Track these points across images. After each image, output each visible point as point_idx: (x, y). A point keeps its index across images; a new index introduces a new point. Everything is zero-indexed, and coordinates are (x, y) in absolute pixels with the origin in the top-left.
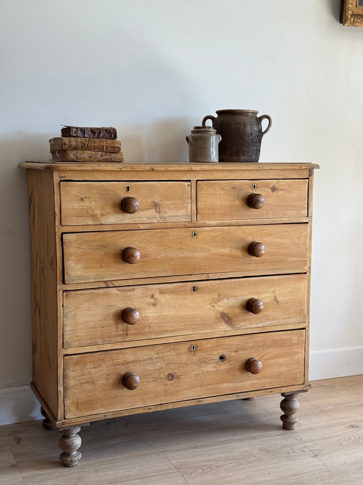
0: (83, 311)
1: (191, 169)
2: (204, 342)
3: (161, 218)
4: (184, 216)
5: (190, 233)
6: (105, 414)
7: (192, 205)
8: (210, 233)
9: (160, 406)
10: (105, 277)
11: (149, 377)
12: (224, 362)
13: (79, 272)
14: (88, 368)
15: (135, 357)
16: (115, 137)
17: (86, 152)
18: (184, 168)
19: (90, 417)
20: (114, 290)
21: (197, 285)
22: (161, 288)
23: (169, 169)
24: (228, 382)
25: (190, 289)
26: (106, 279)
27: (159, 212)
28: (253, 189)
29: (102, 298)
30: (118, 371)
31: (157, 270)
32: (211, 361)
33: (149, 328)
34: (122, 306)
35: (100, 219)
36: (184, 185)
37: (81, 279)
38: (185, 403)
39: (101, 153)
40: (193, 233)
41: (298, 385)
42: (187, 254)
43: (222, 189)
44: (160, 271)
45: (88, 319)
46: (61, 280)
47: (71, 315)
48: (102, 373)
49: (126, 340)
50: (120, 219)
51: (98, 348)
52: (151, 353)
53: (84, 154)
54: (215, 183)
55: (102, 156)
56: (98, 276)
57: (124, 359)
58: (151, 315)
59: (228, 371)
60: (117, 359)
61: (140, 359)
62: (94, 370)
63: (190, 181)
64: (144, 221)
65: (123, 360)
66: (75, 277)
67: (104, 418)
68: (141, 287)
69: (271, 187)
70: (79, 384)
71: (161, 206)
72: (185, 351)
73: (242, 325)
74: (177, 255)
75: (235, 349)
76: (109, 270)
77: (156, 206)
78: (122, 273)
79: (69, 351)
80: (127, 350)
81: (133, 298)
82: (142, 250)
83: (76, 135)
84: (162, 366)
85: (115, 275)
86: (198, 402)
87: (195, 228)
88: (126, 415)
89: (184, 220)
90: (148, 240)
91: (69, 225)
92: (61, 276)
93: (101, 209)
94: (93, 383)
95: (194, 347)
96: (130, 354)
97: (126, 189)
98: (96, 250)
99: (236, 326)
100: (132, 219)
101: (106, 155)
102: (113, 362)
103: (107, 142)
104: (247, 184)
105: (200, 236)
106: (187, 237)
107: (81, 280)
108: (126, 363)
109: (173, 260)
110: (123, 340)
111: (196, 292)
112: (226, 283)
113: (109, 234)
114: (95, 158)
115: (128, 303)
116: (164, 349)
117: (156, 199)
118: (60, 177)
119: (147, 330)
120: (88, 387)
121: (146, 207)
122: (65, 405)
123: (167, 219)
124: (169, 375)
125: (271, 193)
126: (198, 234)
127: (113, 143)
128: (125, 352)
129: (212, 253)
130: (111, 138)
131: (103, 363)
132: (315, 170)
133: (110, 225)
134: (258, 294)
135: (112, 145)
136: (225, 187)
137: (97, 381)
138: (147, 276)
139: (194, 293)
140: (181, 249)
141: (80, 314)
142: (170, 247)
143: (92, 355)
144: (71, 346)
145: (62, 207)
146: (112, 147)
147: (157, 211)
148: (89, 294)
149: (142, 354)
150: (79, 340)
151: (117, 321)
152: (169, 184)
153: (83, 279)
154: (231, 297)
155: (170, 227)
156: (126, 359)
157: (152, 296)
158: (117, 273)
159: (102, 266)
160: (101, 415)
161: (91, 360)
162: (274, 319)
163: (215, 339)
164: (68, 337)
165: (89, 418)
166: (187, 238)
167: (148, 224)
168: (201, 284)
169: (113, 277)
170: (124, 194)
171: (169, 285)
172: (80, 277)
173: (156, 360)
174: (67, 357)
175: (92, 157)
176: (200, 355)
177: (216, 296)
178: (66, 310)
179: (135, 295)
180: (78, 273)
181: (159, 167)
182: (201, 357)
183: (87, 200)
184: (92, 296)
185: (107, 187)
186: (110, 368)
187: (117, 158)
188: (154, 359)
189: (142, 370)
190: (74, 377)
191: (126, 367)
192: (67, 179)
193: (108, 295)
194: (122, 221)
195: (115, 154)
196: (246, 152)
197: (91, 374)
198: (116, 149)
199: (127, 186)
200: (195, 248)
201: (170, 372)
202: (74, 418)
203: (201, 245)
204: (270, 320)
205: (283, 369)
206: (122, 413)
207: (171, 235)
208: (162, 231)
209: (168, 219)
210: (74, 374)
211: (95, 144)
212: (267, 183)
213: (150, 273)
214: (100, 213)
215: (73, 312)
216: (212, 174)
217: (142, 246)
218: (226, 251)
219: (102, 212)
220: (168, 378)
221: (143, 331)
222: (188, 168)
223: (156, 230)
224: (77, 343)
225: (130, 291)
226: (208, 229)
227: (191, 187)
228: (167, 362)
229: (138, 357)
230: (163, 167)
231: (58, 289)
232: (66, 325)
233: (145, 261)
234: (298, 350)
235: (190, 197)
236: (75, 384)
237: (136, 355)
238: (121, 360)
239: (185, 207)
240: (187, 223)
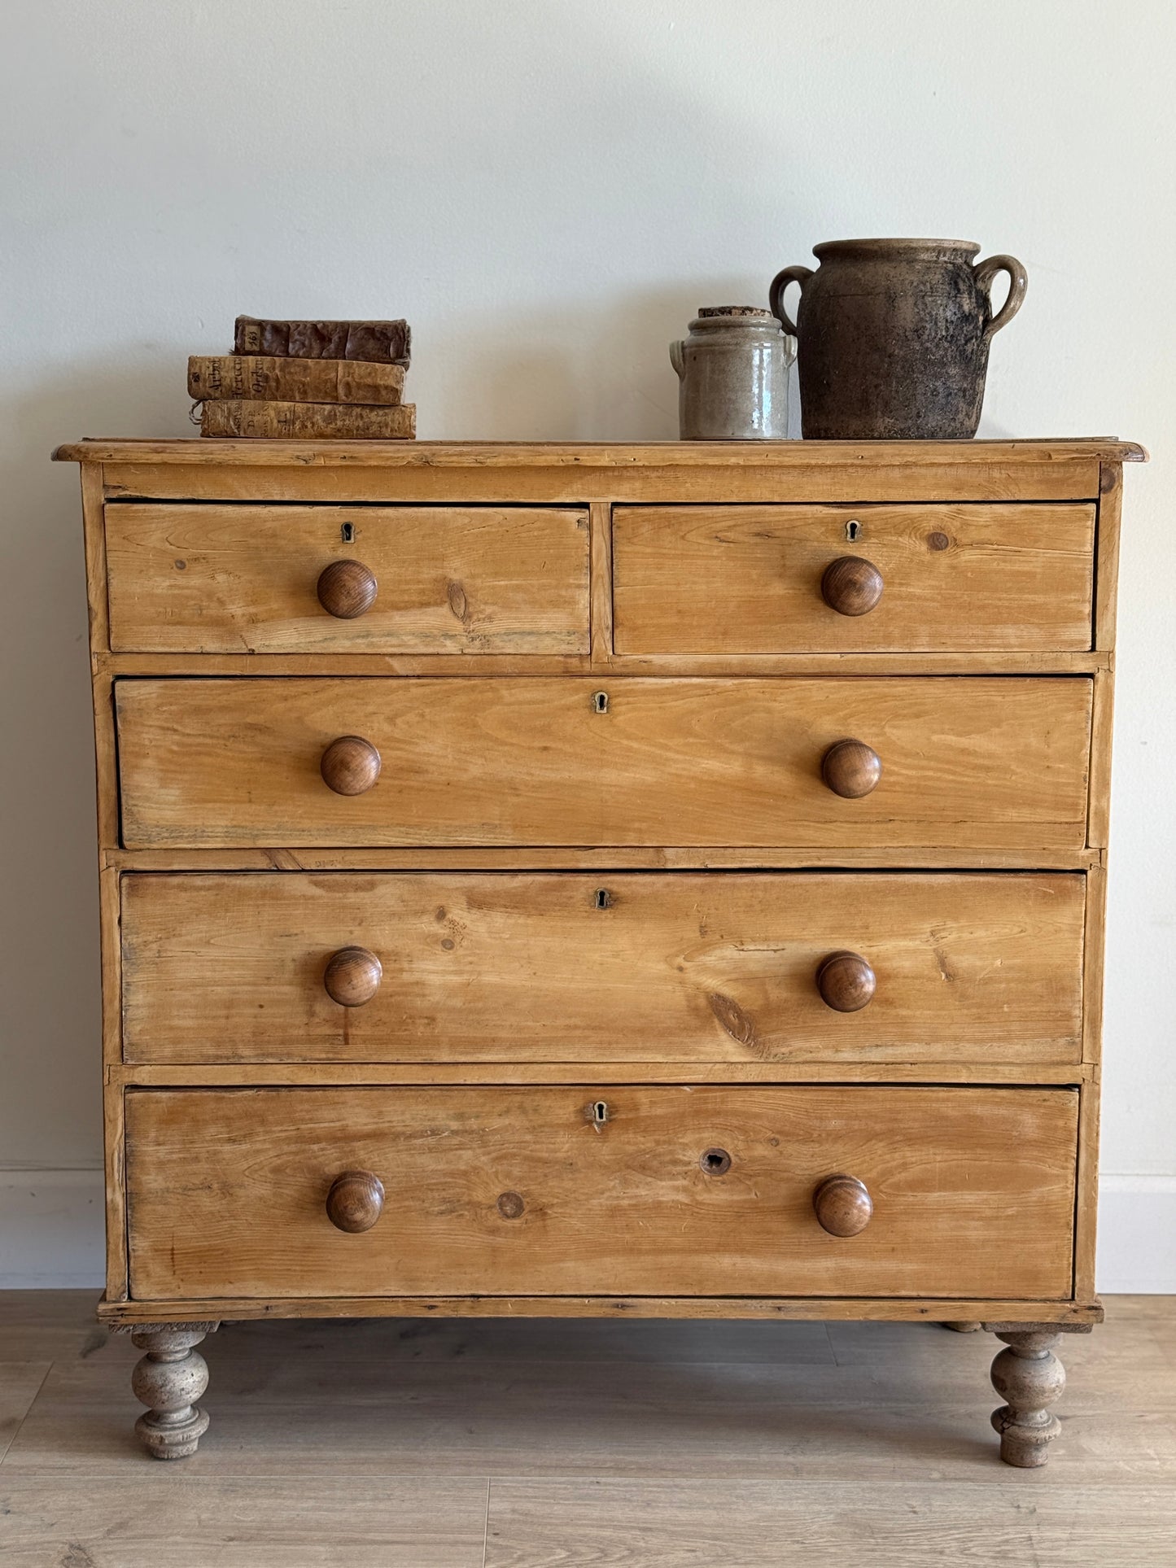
0: (189, 944)
1: (576, 463)
2: (642, 1096)
3: (473, 639)
4: (560, 633)
5: (581, 695)
6: (266, 1303)
7: (595, 594)
8: (665, 698)
9: (467, 1303)
10: (264, 835)
11: (429, 1195)
12: (725, 1177)
13: (169, 812)
14: (208, 1138)
15: (376, 1120)
17: (273, 403)
18: (549, 458)
19: (212, 1305)
20: (299, 885)
21: (615, 888)
22: (474, 888)
23: (489, 462)
24: (741, 1250)
25: (585, 900)
26: (268, 841)
27: (466, 617)
28: (849, 540)
29: (258, 906)
30: (315, 1162)
31: (457, 823)
32: (673, 1169)
33: (429, 1024)
34: (328, 938)
35: (244, 634)
36: (564, 522)
37: (177, 837)
38: (565, 1304)
39: (328, 407)
40: (593, 695)
41: (1045, 1300)
42: (570, 772)
43: (717, 537)
44: (466, 827)
45: (209, 974)
46: (113, 834)
47: (147, 954)
48: (258, 1161)
49: (345, 1057)
50: (319, 637)
51: (242, 1077)
52: (440, 1115)
53: (266, 413)
54: (687, 515)
55: (330, 418)
56: (240, 831)
57: (338, 1124)
58: (435, 980)
59: (741, 1211)
60: (311, 1120)
61: (393, 1130)
62: (227, 1147)
63: (585, 506)
64: (408, 646)
65: (332, 1124)
66: (157, 826)
67: (265, 1314)
68: (399, 880)
69: (926, 533)
70: (177, 1188)
71: (472, 597)
72: (568, 1119)
73: (800, 1049)
74: (532, 775)
75: (770, 1134)
76: (276, 812)
77: (452, 593)
78: (327, 824)
79: (143, 1076)
80: (349, 1094)
81: (368, 915)
82: (398, 749)
83: (256, 348)
84: (479, 1164)
85: (298, 830)
86: (616, 1309)
87: (603, 681)
88: (342, 1315)
89: (564, 648)
90: (423, 716)
91: (135, 650)
92: (113, 821)
93: (250, 599)
94: (226, 1190)
95: (601, 1107)
96: (357, 1110)
97: (338, 531)
98: (232, 739)
99: (774, 1050)
100: (363, 637)
101: (346, 415)
102: (295, 1127)
103: (352, 371)
104: (821, 522)
105: (621, 708)
106: (568, 709)
107: (179, 840)
108: (344, 1137)
109: (514, 789)
110: (331, 1056)
111: (610, 913)
112: (734, 886)
113: (279, 688)
114: (306, 427)
115: (351, 932)
116: (484, 1105)
117: (455, 570)
118: (104, 486)
119: (422, 1029)
120: (208, 1203)
121: (414, 598)
122: (132, 1254)
123: (497, 642)
124: (505, 1199)
125: (927, 557)
126: (615, 701)
127: (374, 375)
128: (340, 1099)
129: (669, 774)
130: (384, 355)
131: (260, 1129)
132: (1129, 468)
133: (283, 657)
134: (866, 934)
135: (369, 381)
136: (730, 528)
137: (241, 1186)
138: (416, 843)
139: (603, 916)
140: (545, 753)
141: (179, 954)
142: (502, 744)
143: (223, 1098)
144: (149, 1060)
145: (111, 589)
146: (369, 386)
147: (456, 612)
148: (209, 888)
149: (403, 1113)
150: (176, 1042)
151: (310, 989)
152: (502, 518)
153: (187, 837)
154: (753, 940)
155: (509, 669)
156: (344, 1123)
157: (441, 914)
158: (306, 824)
159: (251, 796)
160: (252, 1305)
161: (220, 1113)
162: (935, 1039)
163: (685, 1088)
164: (138, 1028)
165: (210, 1309)
166: (570, 713)
167: (424, 659)
168: (630, 883)
169: (291, 835)
170: (334, 549)
171: (505, 879)
172: (175, 831)
173: (456, 1140)
174: (137, 1095)
175: (294, 423)
176: (622, 1142)
177: (690, 930)
178: (129, 937)
179: (376, 906)
180: (169, 815)
181: (451, 455)
182: (630, 1149)
183: (198, 568)
184: (219, 897)
185: (268, 525)
186: (286, 1148)
188: (446, 1134)
189: (401, 1169)
190: (161, 1165)
191: (345, 1152)
192: (128, 493)
193: (277, 899)
194: (325, 645)
195: (381, 413)
198: (384, 393)
199: (343, 520)
200: (603, 751)
201: (511, 1186)
202: (161, 1300)
203: (625, 743)
204: (919, 1041)
205: (976, 1232)
206: (327, 1308)
207: (508, 699)
208: (475, 686)
209: (501, 644)
210: (162, 1152)
211: (306, 377)
212: (910, 517)
213: (428, 833)
214: (243, 615)
215: (154, 946)
216: (673, 480)
217: (398, 734)
218: (732, 768)
219: (252, 610)
220: (501, 1209)
221: (406, 1033)
222: (564, 458)
223: (450, 680)
224: (168, 1051)
225: (358, 888)
226: (657, 684)
227: (590, 527)
228: (495, 1151)
229: (386, 1119)
230: (468, 454)
231: (103, 866)
232: (132, 988)
233: (411, 788)
234: (1045, 1168)
235: (586, 564)
236: (164, 1185)
237: (380, 1113)
238: (326, 1125)
239: (565, 602)
240: (575, 661)
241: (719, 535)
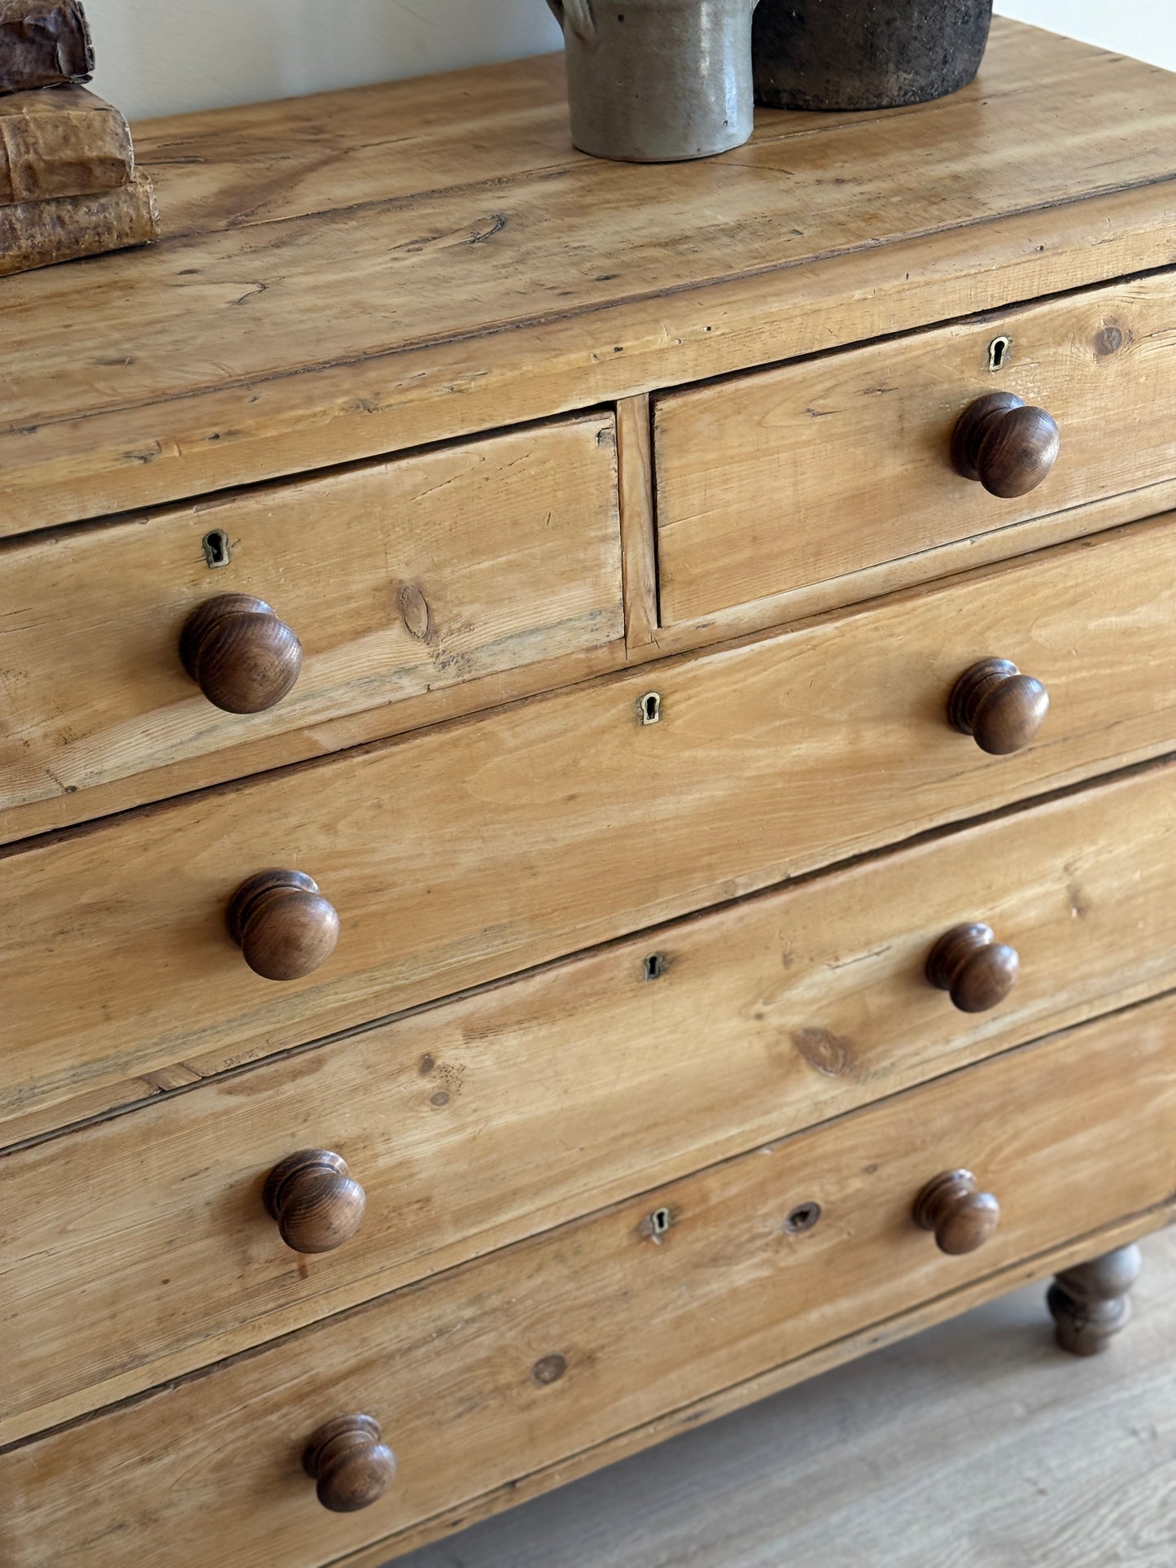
0: (32, 1245)
1: (618, 354)
2: (712, 1183)
3: (444, 665)
4: (580, 618)
5: (622, 706)
7: (629, 543)
8: (741, 675)
9: (501, 1496)
10: (140, 1057)
11: (441, 1403)
12: (813, 1230)
14: (109, 1472)
15: (358, 1351)
16: (82, 64)
18: (572, 357)
20: (201, 1101)
21: (668, 947)
22: (472, 1015)
23: (474, 386)
24: (831, 1297)
25: (630, 975)
26: (147, 1065)
27: (431, 635)
28: (992, 367)
29: (139, 1154)
30: (276, 1434)
31: (446, 941)
32: (751, 1247)
33: (421, 1208)
34: (262, 1156)
35: (52, 766)
36: (577, 440)
38: (625, 1445)
40: (639, 701)
42: (610, 818)
43: (809, 411)
45: (74, 1272)
48: (190, 1467)
49: (304, 1293)
50: (188, 732)
51: (149, 1378)
52: (445, 1309)
54: (763, 387)
56: (96, 1067)
57: (304, 1377)
58: (426, 1150)
59: (829, 1260)
60: (264, 1389)
61: (385, 1352)
62: (143, 1470)
63: (610, 406)
64: (341, 705)
65: (296, 1381)
68: (358, 1042)
69: (1094, 333)
70: (71, 1548)
71: (437, 599)
72: (619, 1245)
73: (905, 1056)
74: (554, 840)
75: (866, 1163)
76: (155, 1019)
77: (406, 603)
80: (315, 1338)
81: (317, 1103)
82: (345, 867)
84: (505, 1342)
86: (687, 1422)
87: (652, 673)
89: (586, 639)
90: (379, 806)
93: (53, 705)
94: (148, 1519)
95: (660, 1216)
96: (332, 1349)
97: (197, 550)
98: (60, 938)
99: (874, 1068)
101: (32, 224)
102: (241, 1407)
103: (31, 140)
104: (954, 349)
105: (679, 708)
106: (603, 732)
108: (314, 1390)
109: (530, 870)
110: (283, 1300)
111: (665, 980)
112: (827, 892)
113: (130, 834)
115: (292, 1136)
116: (508, 1273)
117: (403, 566)
119: (412, 1218)
120: (122, 1544)
121: (342, 628)
123: (484, 658)
125: (1093, 367)
126: (668, 702)
127: (73, 140)
128: (305, 1347)
129: (748, 779)
130: (51, 73)
131: (187, 1430)
134: (990, 897)
135: (68, 154)
136: (827, 393)
137: (168, 1506)
139: (655, 988)
140: (572, 802)
142: (507, 810)
143: (124, 1415)
146: (70, 164)
147: (414, 630)
148: (53, 1159)
149: (396, 1328)
151: (239, 1231)
152: (477, 458)
154: (852, 950)
155: (503, 695)
156: (312, 1372)
157: (427, 1064)
158: (207, 1020)
159: (109, 1010)
161: (123, 1435)
162: (1059, 988)
163: (763, 1150)
166: (606, 736)
167: (368, 716)
168: (690, 934)
169: (184, 1043)
170: (195, 583)
171: (518, 986)
173: (471, 1330)
176: (689, 1243)
177: (770, 966)
179: (328, 1087)
181: (407, 390)
182: (698, 1246)
184: (72, 1164)
185: (66, 571)
187: (109, 229)
188: (459, 1326)
189: (399, 1392)
190: (40, 1532)
191: (318, 1404)
193: (170, 1133)
194: (199, 743)
195: (94, 206)
196: (917, 44)
197: (129, 1492)
198: (98, 171)
199: (207, 529)
200: (656, 776)
201: (548, 1349)
203: (686, 754)
204: (1043, 994)
205: (1084, 1173)
207: (512, 742)
208: (459, 739)
209: (489, 660)
210: (39, 1518)
212: (1075, 312)
213: (403, 968)
214: (46, 736)
217: (342, 844)
218: (832, 745)
219: (60, 722)
220: (537, 1378)
221: (390, 1231)
223: (416, 740)
225: (296, 1074)
226: (731, 658)
227: (617, 441)
229: (373, 1344)
230: (437, 379)
233: (372, 915)
235: (615, 501)
236: (50, 1552)
237: (364, 1340)
238: (288, 1385)
239: (585, 568)
240: (603, 654)
241: (811, 407)
